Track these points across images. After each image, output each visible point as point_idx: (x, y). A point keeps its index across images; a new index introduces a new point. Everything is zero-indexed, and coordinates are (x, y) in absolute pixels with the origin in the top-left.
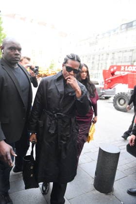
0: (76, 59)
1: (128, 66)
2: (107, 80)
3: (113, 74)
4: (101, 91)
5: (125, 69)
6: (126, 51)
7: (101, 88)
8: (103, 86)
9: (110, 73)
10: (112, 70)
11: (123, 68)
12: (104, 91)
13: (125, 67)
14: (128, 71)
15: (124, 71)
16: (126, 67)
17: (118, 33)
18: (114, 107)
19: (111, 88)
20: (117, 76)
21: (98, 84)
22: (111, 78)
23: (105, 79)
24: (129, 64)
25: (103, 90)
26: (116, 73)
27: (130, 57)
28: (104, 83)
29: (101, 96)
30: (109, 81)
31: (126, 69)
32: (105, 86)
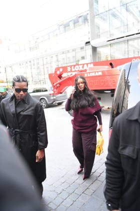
0: (21, 80)
1: (74, 66)
2: (55, 84)
3: (60, 77)
4: (52, 98)
5: (71, 70)
6: (68, 51)
7: (50, 94)
8: (52, 92)
9: (57, 76)
10: (58, 73)
11: (69, 69)
12: (55, 98)
13: (71, 68)
14: (75, 71)
15: (71, 71)
16: (73, 67)
17: (57, 35)
18: (69, 114)
19: (61, 93)
20: (65, 79)
21: (47, 91)
22: (59, 81)
23: (53, 83)
24: (75, 64)
25: (53, 96)
26: (63, 76)
27: (73, 57)
28: (52, 88)
29: (52, 103)
30: (58, 85)
31: (73, 70)
32: (54, 92)
